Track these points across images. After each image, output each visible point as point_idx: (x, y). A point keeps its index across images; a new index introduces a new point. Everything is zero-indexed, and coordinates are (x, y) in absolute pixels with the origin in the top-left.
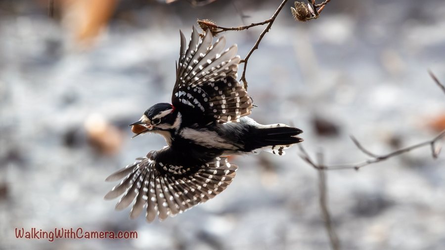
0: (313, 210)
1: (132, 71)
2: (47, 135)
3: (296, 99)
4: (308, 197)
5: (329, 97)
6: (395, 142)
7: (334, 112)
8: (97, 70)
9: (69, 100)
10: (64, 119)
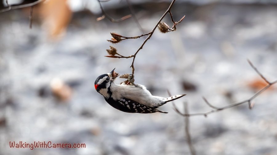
0: (181, 133)
1: (78, 54)
2: (28, 90)
3: (172, 70)
4: (178, 126)
5: (191, 69)
6: (229, 95)
7: (194, 78)
8: (58, 53)
9: (41, 70)
10: (39, 81)
